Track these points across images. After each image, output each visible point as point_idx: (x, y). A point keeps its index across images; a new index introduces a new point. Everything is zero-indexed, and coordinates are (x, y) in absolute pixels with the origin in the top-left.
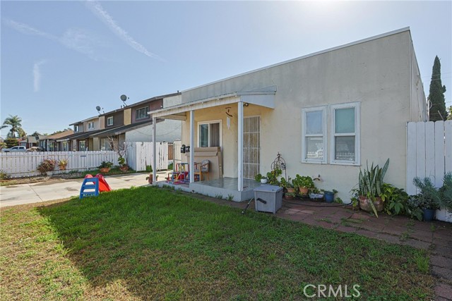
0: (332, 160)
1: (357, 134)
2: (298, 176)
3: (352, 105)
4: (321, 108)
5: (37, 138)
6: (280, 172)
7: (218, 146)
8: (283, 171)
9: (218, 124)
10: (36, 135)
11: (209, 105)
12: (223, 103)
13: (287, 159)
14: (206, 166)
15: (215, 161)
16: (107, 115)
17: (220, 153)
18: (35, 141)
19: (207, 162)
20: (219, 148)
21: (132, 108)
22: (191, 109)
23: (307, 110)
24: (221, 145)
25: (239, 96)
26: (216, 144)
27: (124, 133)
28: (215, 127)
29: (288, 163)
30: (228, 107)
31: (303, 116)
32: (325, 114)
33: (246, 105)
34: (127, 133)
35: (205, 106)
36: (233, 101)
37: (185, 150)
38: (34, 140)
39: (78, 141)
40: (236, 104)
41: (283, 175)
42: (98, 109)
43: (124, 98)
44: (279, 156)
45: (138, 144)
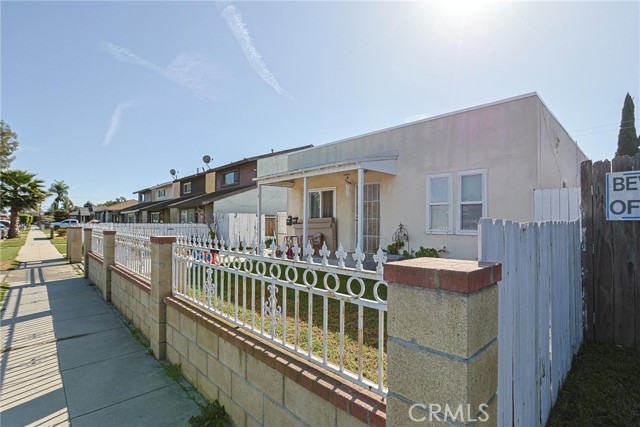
0: (458, 230)
1: (484, 202)
2: (421, 248)
3: (479, 171)
4: (448, 175)
5: (91, 210)
6: (402, 245)
7: (331, 215)
8: (406, 243)
9: (332, 192)
10: (88, 206)
11: (326, 172)
12: (342, 169)
13: (410, 230)
14: (318, 240)
15: (329, 233)
16: (183, 181)
17: (335, 224)
18: (88, 214)
19: (319, 235)
20: (333, 219)
21: (216, 172)
22: (305, 175)
23: (432, 176)
24: (334, 216)
25: (360, 162)
26: (328, 213)
27: (212, 203)
28: (328, 195)
29: (410, 233)
30: (347, 174)
31: (428, 184)
32: (450, 181)
33: (366, 171)
34: (216, 203)
35: (321, 173)
36: (352, 168)
37: (291, 221)
38: (86, 212)
39: (149, 212)
40: (356, 171)
41: (406, 248)
42: (173, 172)
43: (207, 159)
44: (401, 226)
45: (232, 215)
